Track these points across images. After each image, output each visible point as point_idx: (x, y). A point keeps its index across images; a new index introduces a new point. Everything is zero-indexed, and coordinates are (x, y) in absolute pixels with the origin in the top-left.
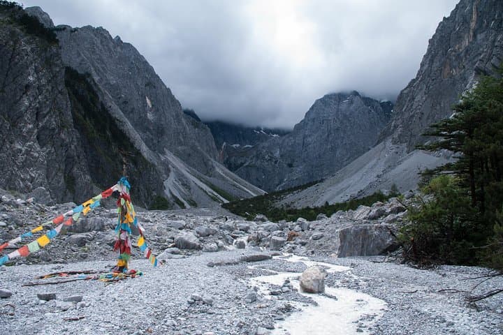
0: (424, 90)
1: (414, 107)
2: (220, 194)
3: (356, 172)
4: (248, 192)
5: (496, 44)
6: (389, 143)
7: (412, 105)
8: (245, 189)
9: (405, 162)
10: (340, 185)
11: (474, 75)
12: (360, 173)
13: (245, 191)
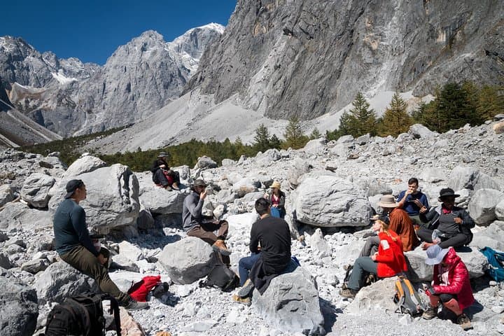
0: (233, 44)
1: (223, 60)
2: (8, 138)
3: (165, 119)
4: (42, 137)
5: (304, 9)
6: (197, 92)
7: (221, 58)
8: (39, 133)
9: (215, 111)
10: (148, 131)
11: (282, 35)
12: (169, 121)
13: (40, 136)
